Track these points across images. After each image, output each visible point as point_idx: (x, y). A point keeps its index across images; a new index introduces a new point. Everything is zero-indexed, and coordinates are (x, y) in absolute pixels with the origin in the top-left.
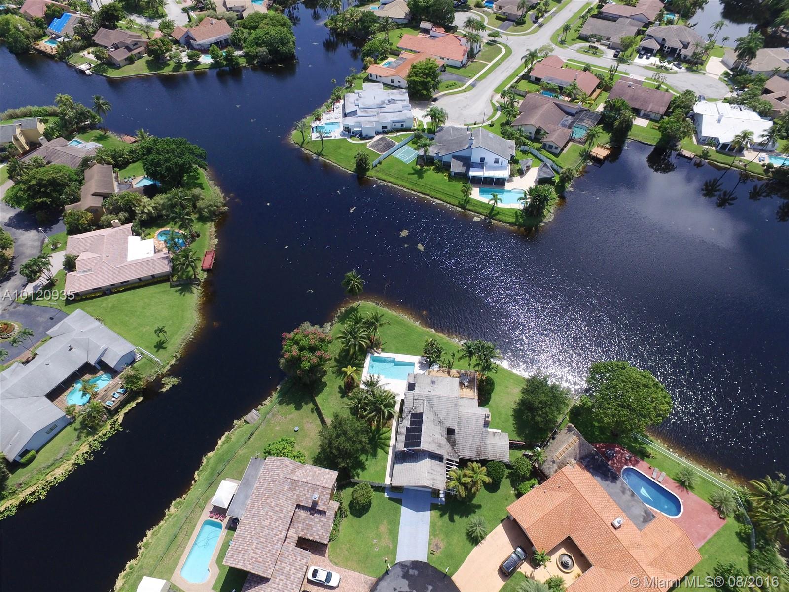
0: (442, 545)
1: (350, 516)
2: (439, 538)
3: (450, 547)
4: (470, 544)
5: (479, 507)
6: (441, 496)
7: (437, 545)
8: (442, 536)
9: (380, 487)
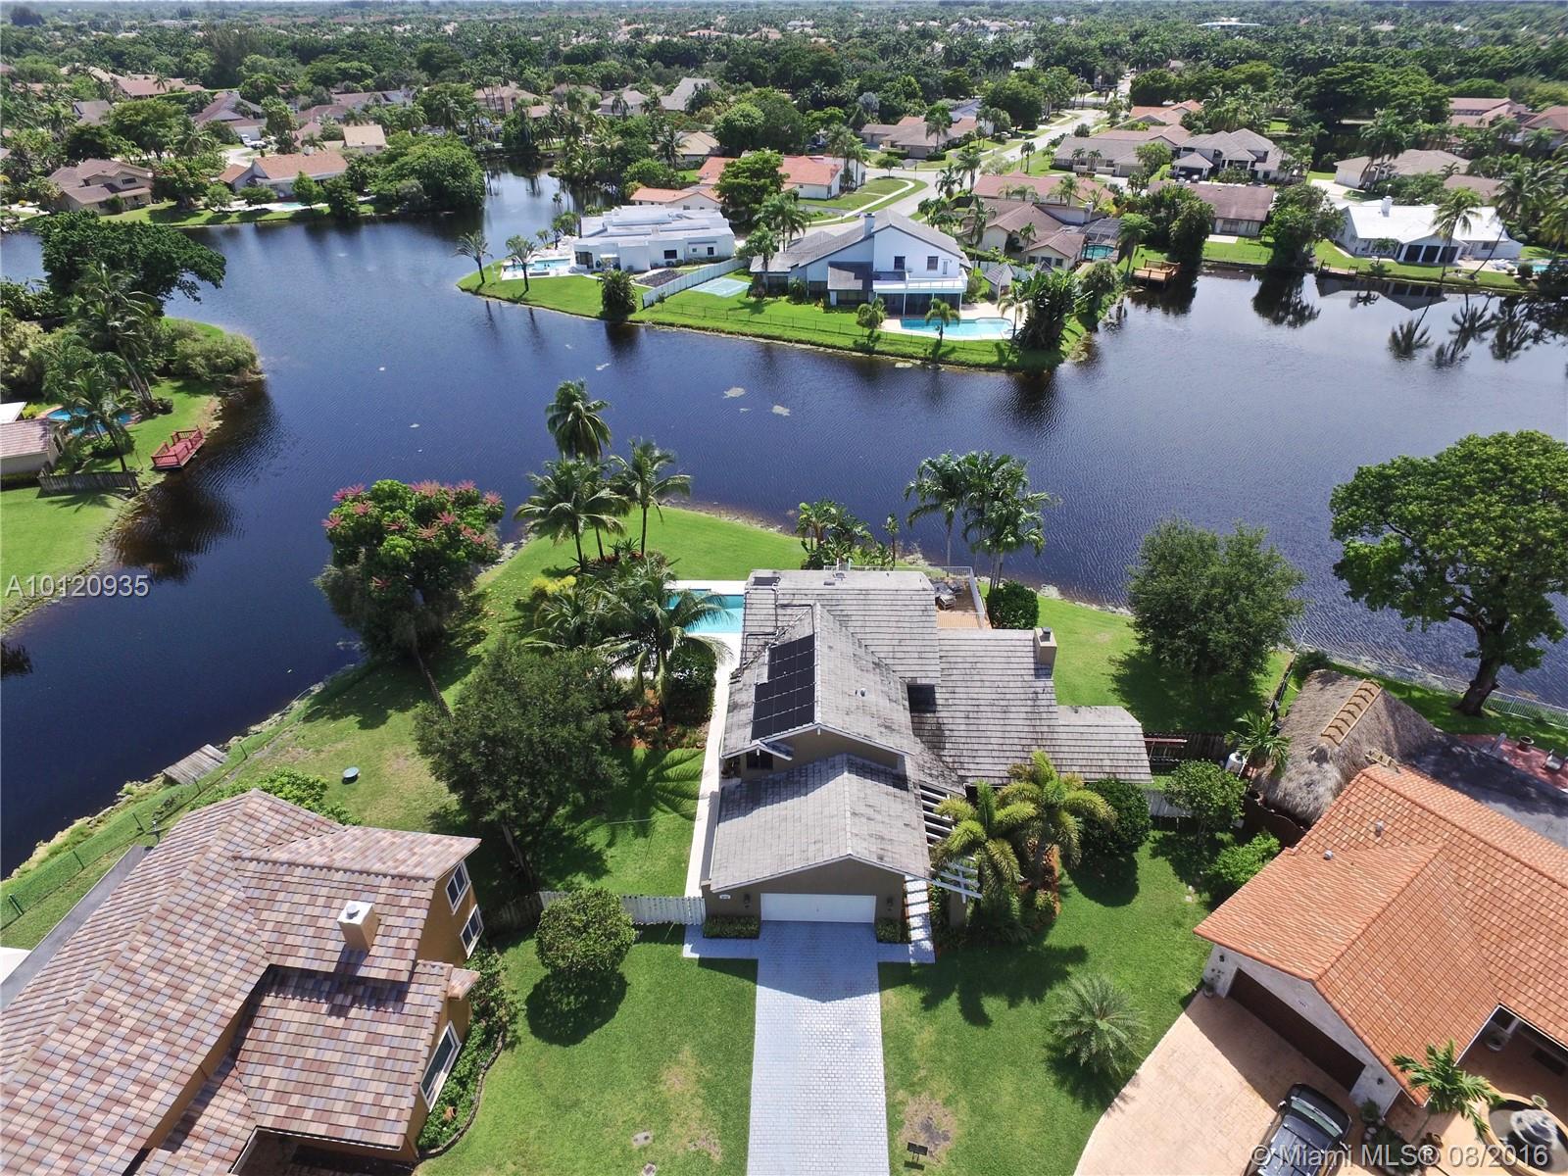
0: (953, 1123)
1: (530, 1042)
2: (932, 1096)
3: (991, 1128)
4: (1078, 1106)
5: (1078, 955)
6: (917, 935)
7: (927, 1127)
8: (943, 1085)
9: (664, 927)
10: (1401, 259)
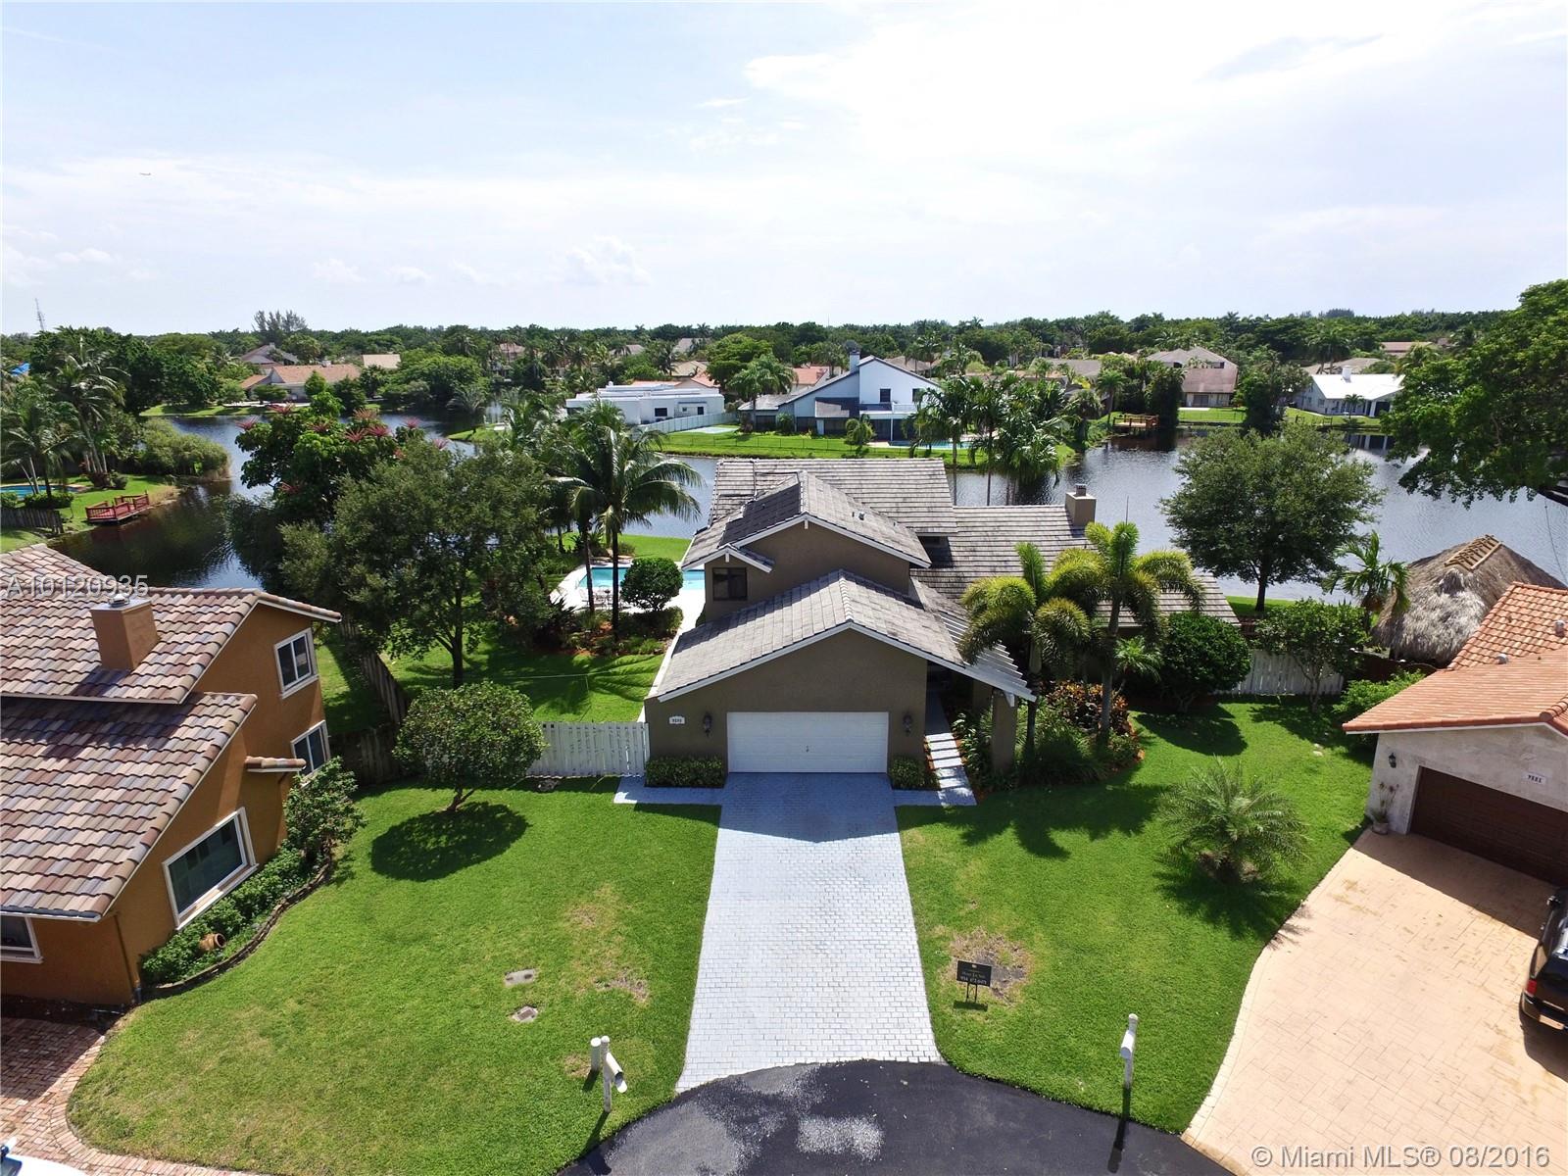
6: (948, 783)
9: (590, 778)
10: (1372, 414)
